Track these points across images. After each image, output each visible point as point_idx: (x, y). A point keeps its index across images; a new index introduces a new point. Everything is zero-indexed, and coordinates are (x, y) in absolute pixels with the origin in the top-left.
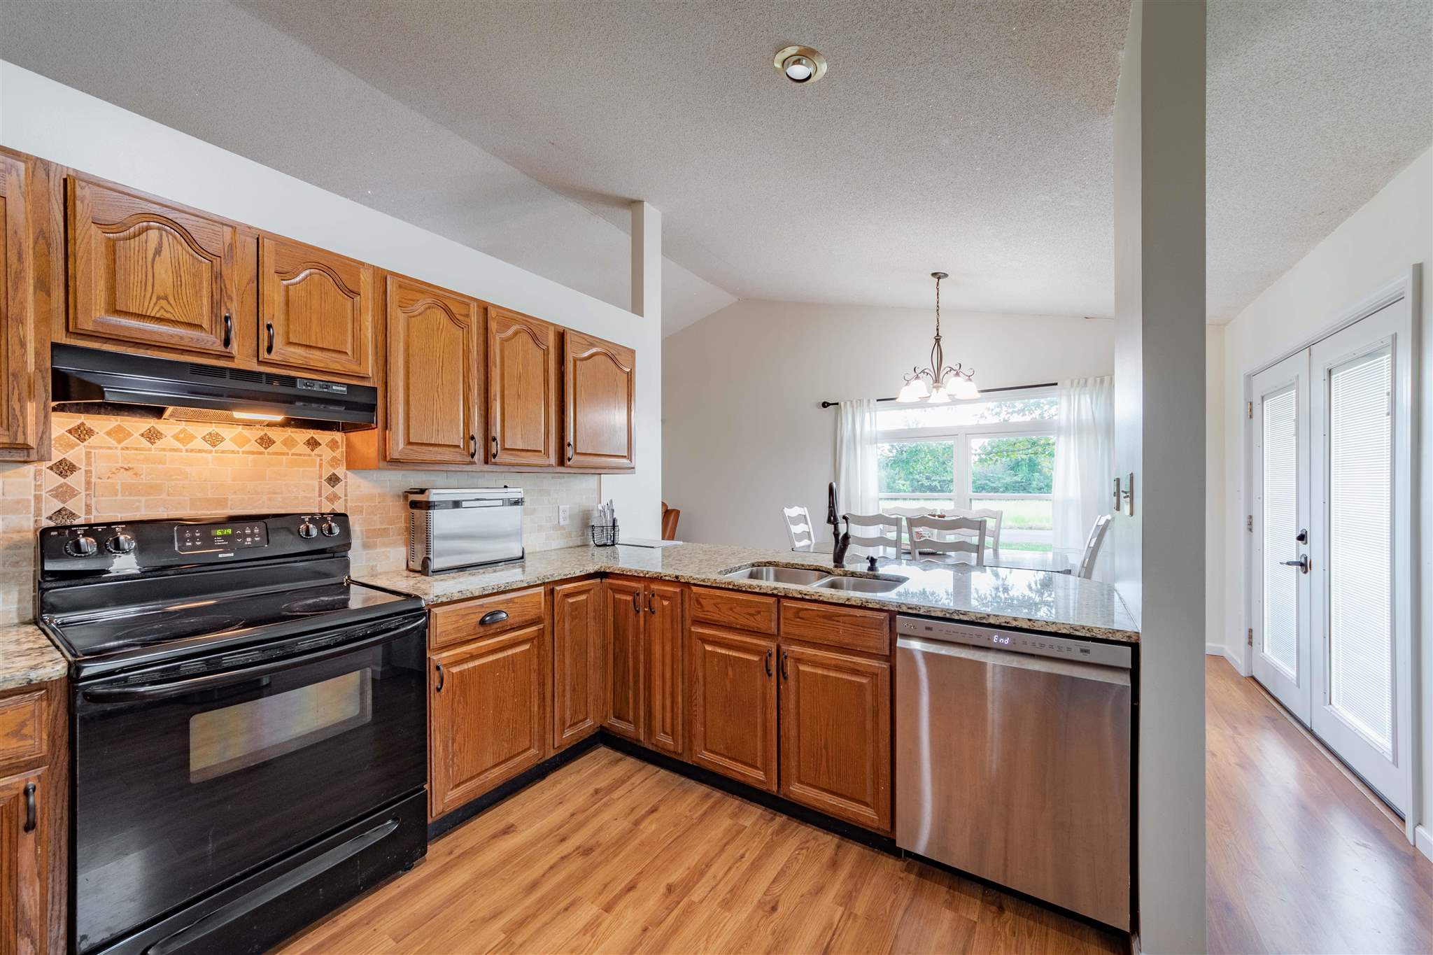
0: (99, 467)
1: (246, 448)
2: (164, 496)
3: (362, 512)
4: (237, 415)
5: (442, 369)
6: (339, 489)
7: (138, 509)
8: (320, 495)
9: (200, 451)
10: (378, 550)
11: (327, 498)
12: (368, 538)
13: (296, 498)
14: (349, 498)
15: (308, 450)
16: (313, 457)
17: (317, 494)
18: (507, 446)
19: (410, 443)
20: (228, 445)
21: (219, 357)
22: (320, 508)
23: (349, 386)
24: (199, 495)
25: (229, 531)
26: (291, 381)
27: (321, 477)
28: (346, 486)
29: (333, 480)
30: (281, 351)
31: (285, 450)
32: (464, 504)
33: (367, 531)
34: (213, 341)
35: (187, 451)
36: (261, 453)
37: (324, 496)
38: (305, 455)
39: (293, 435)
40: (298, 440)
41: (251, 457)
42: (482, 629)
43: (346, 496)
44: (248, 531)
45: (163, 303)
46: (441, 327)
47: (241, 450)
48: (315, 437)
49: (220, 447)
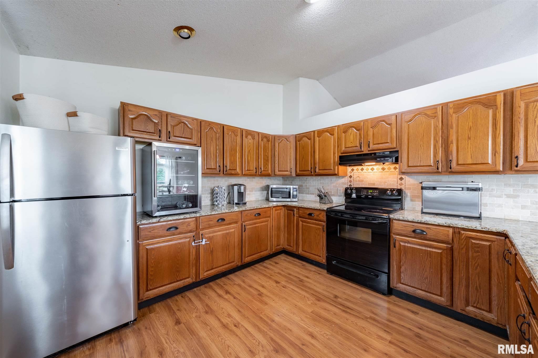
0: (355, 176)
1: (379, 171)
2: (364, 183)
3: (410, 189)
4: (366, 164)
5: (423, 138)
6: (403, 182)
7: (360, 185)
8: (397, 183)
9: (370, 172)
10: (416, 203)
11: (399, 184)
12: (412, 198)
13: (391, 184)
14: (406, 184)
15: (394, 170)
16: (395, 172)
17: (396, 183)
18: (459, 163)
19: (409, 166)
20: (375, 170)
21: (361, 152)
22: (397, 187)
23: (390, 152)
24: (370, 182)
25: (372, 191)
26: (375, 154)
27: (397, 178)
28: (405, 181)
29: (401, 179)
30: (372, 146)
31: (388, 171)
32: (437, 188)
33: (412, 195)
34: (358, 148)
35: (368, 172)
36: (382, 172)
37: (398, 183)
38: (393, 172)
39: (390, 166)
40: (391, 168)
41: (380, 173)
42: (413, 234)
43: (405, 184)
44: (375, 192)
45: (351, 143)
46: (423, 122)
47: (378, 171)
48: (396, 166)
49: (374, 171)
